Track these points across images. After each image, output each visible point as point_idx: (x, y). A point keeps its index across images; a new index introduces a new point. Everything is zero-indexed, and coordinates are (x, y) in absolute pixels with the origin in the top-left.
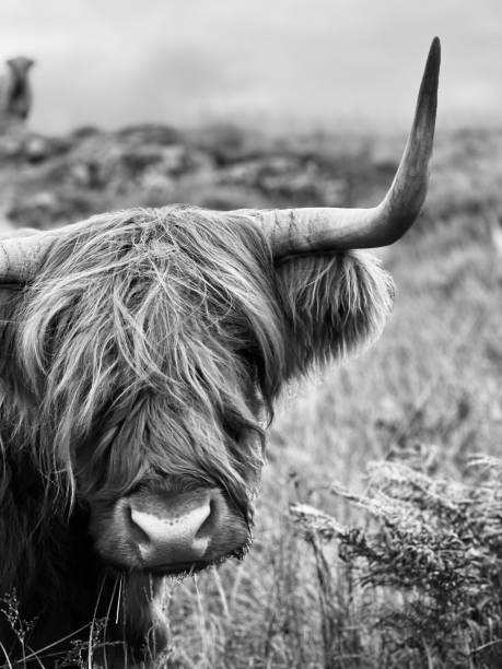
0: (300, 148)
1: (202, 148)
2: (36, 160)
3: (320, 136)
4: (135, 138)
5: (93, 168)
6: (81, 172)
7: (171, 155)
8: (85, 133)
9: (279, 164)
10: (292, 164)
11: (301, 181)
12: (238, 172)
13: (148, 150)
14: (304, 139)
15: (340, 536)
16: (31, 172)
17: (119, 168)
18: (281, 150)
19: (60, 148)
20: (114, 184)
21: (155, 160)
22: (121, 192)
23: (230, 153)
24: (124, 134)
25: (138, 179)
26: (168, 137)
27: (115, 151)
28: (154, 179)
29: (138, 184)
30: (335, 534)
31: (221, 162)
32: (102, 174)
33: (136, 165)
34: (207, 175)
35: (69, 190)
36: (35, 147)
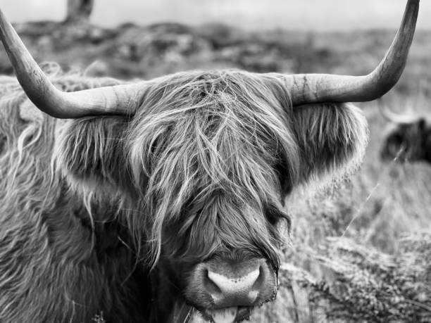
0: (267, 39)
1: (203, 37)
2: (97, 42)
3: (279, 32)
4: (160, 30)
5: (133, 48)
6: (125, 51)
7: (184, 41)
8: (127, 26)
9: (253, 48)
10: (261, 49)
11: (267, 60)
12: (227, 53)
13: (168, 38)
14: (269, 33)
15: (313, 285)
16: (92, 49)
17: (150, 49)
18: (255, 39)
19: (111, 35)
20: (146, 59)
21: (173, 44)
22: (151, 64)
23: (221, 41)
24: (153, 28)
25: (162, 56)
26: (182, 30)
27: (148, 38)
28: (172, 56)
29: (161, 59)
30: (310, 285)
31: (216, 46)
32: (139, 52)
33: (161, 47)
34: (206, 54)
35: (117, 62)
36: (96, 33)
